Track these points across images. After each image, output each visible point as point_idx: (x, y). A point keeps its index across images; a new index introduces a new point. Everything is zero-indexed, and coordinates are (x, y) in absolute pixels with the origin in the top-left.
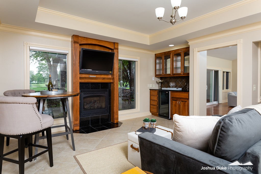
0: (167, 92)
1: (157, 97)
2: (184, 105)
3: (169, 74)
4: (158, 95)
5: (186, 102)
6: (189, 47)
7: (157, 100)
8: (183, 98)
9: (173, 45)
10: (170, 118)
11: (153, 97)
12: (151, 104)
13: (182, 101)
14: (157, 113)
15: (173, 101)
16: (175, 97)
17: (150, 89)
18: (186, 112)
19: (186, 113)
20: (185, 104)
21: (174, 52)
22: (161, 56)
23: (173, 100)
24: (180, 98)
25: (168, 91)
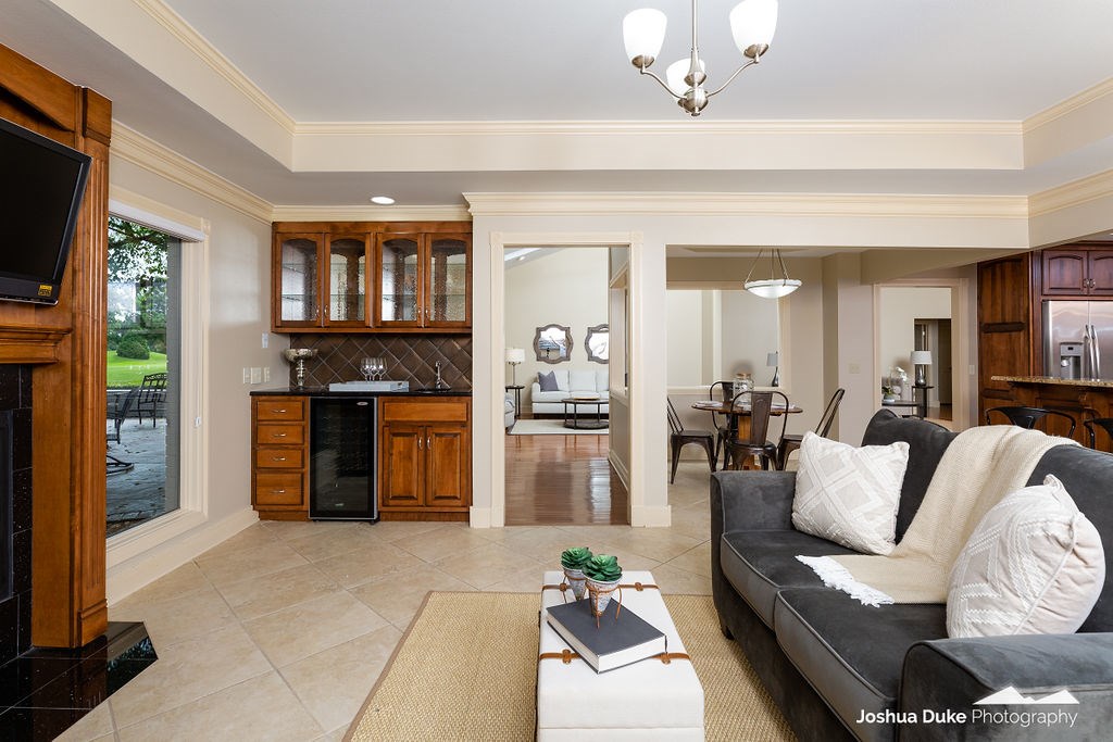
0: (366, 404)
1: (300, 429)
2: (449, 450)
3: (337, 324)
4: (303, 420)
5: (456, 435)
6: (470, 223)
7: (301, 442)
8: (442, 423)
9: (391, 201)
10: (375, 517)
11: (275, 429)
12: (260, 464)
13: (436, 435)
14: (302, 503)
15: (395, 439)
16: (405, 419)
17: (252, 394)
18: (458, 475)
19: (454, 480)
20: (451, 443)
21: (381, 229)
22: (312, 237)
23: (395, 435)
24: (431, 424)
25: (368, 396)
